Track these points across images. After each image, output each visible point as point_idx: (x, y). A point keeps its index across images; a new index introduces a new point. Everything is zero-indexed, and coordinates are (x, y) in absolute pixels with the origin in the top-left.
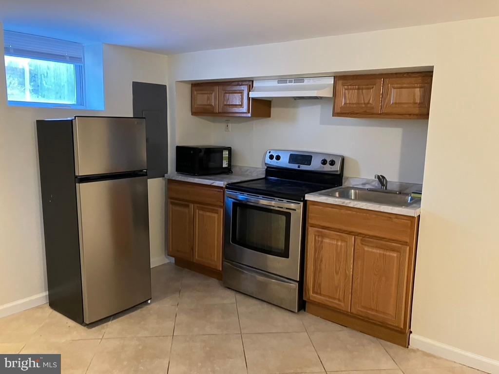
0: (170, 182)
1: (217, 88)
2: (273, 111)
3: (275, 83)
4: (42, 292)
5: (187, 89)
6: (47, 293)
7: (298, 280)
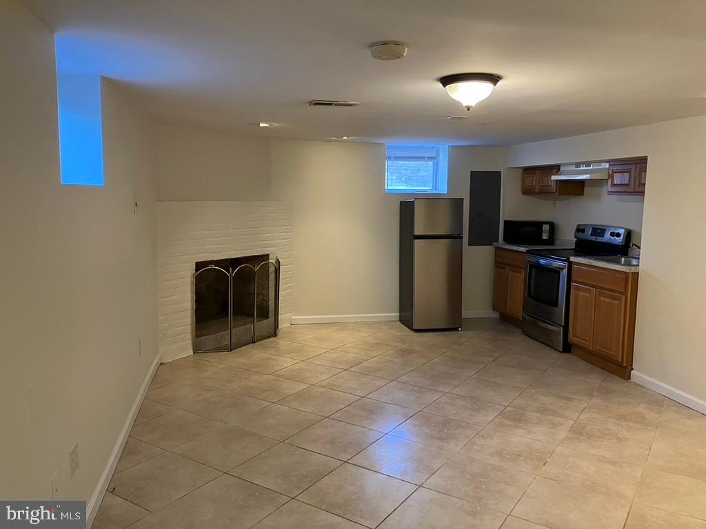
0: (497, 249)
1: (537, 172)
2: (587, 190)
3: (573, 168)
4: (396, 313)
5: (519, 174)
6: (398, 314)
7: (563, 324)
